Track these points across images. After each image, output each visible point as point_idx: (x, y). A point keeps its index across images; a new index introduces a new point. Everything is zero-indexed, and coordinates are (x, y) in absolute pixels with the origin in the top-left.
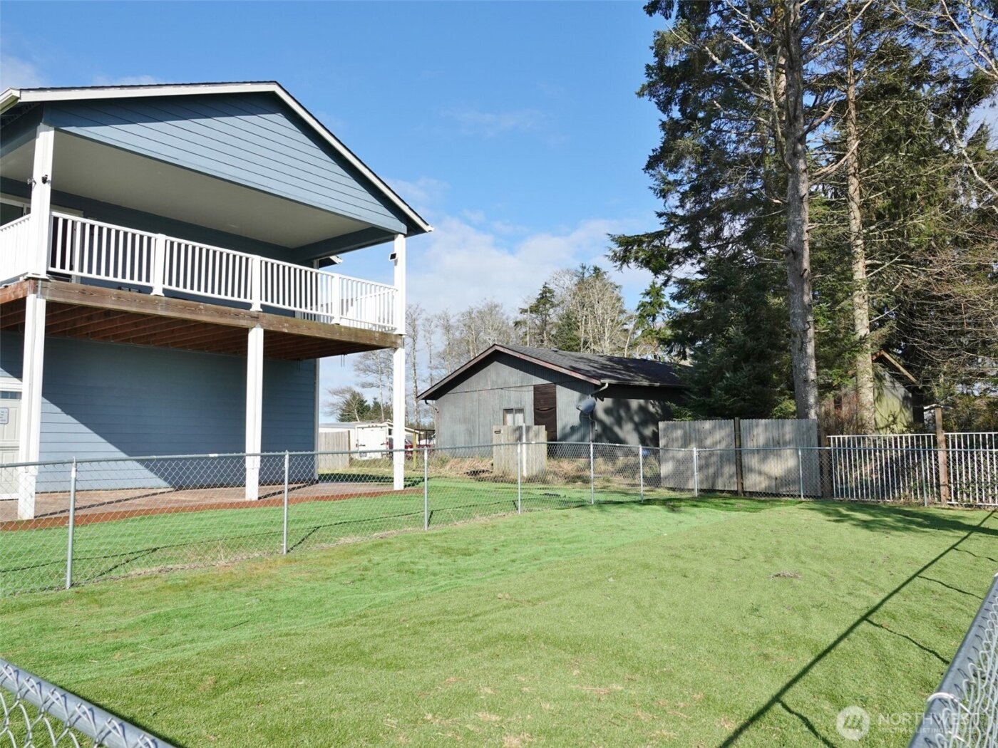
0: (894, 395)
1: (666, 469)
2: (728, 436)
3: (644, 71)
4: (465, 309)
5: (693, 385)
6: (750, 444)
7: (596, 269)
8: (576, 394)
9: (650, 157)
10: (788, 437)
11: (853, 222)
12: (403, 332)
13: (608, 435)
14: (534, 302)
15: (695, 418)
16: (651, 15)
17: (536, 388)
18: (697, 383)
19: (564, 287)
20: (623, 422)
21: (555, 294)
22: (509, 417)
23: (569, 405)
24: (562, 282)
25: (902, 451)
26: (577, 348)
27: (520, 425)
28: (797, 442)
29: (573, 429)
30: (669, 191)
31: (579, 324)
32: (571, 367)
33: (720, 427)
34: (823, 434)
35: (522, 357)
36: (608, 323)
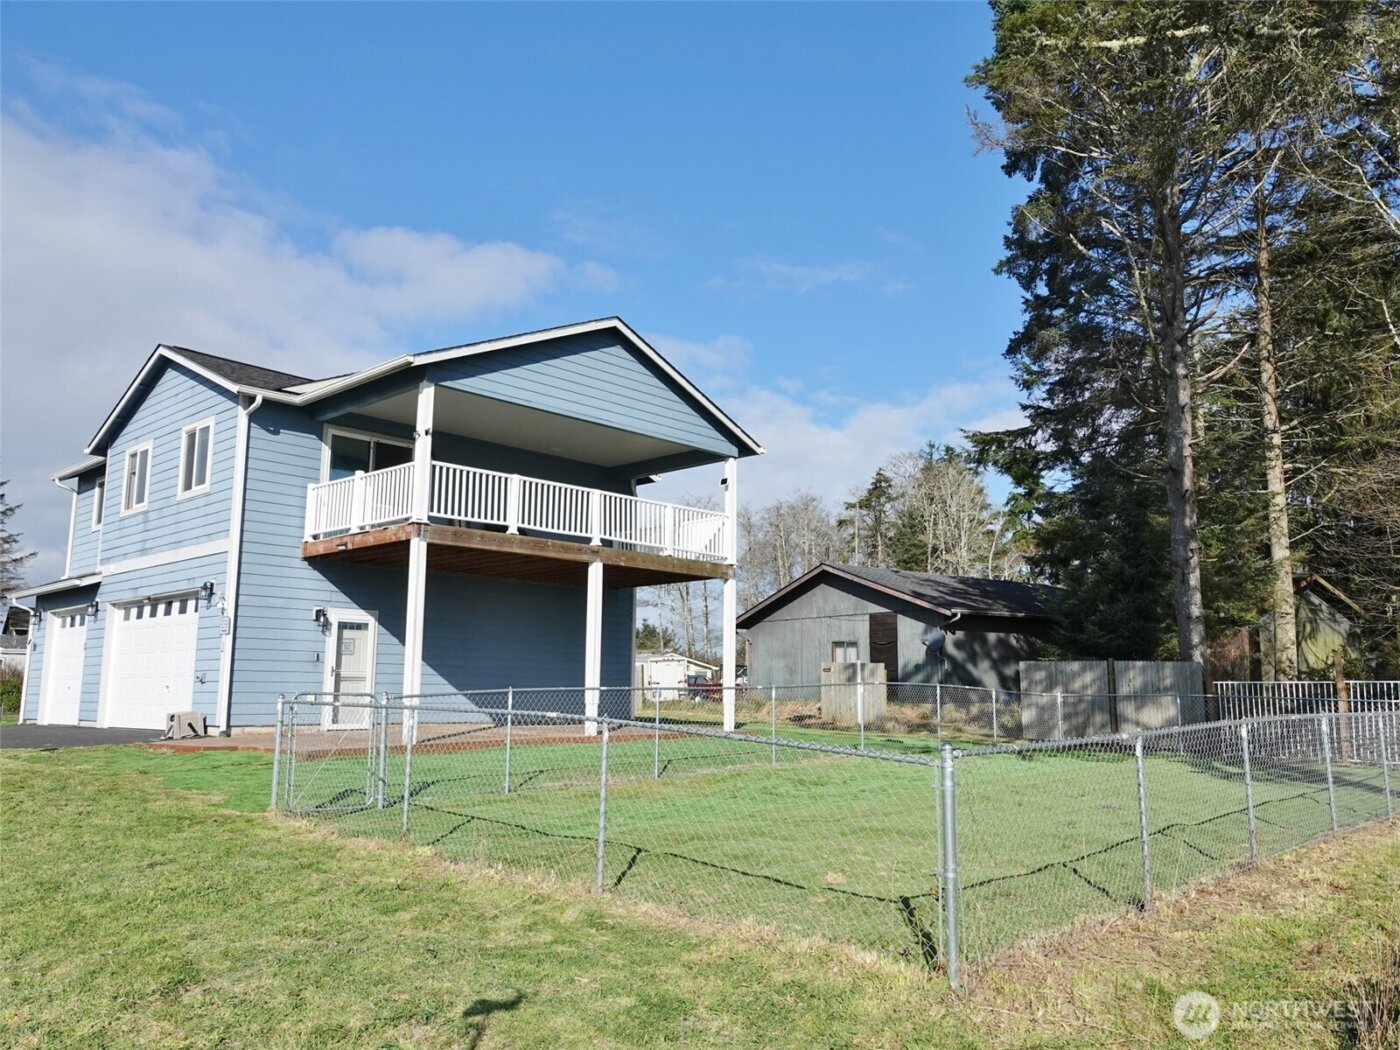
0: (1334, 630)
1: (1027, 716)
2: (1099, 678)
3: (1002, 241)
4: (771, 503)
5: (1062, 618)
6: (1124, 689)
7: (948, 449)
8: (921, 626)
9: (1011, 340)
10: (1168, 682)
11: (1268, 417)
12: (734, 562)
13: (961, 675)
14: (865, 493)
15: (1063, 658)
16: (1010, 176)
17: (873, 617)
18: (1067, 616)
19: (904, 475)
20: (979, 659)
21: (893, 483)
22: (839, 652)
23: (912, 640)
24: (902, 469)
25: (1298, 701)
26: (923, 557)
27: (853, 661)
28: (1179, 689)
29: (918, 668)
30: (1033, 382)
31: (926, 524)
32: (914, 592)
33: (1091, 669)
34: (1209, 679)
35: (856, 579)
36: (966, 524)
